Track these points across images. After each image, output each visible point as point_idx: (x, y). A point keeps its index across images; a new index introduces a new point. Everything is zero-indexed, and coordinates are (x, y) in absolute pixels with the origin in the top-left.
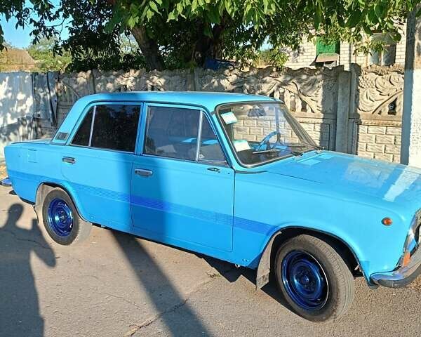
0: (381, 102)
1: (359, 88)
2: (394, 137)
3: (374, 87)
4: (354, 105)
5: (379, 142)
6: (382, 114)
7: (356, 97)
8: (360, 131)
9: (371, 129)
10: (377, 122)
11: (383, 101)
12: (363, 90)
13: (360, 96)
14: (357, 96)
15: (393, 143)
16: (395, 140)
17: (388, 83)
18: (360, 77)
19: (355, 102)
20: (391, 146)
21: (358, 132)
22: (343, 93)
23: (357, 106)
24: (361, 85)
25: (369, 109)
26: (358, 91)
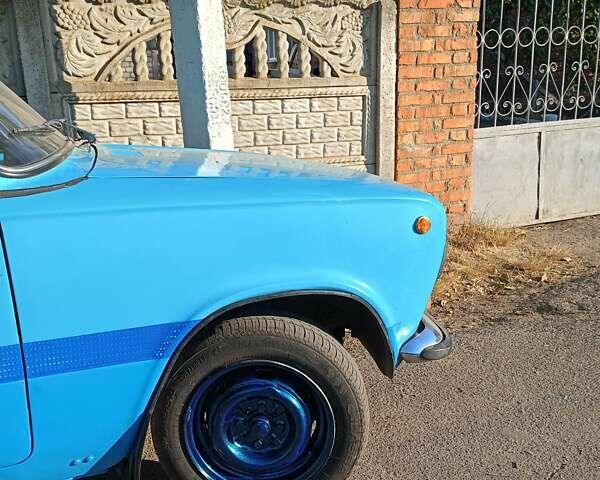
0: (106, 58)
1: (58, 29)
2: (140, 121)
3: (89, 27)
4: (54, 65)
5: (118, 133)
6: (114, 79)
7: (56, 48)
8: (78, 116)
9: (99, 110)
10: (108, 96)
11: (112, 55)
12: (69, 33)
13: (65, 47)
14: (58, 46)
15: (142, 133)
16: (145, 127)
17: (112, 21)
18: (55, 7)
19: (56, 60)
20: (139, 138)
21: (74, 118)
22: (29, 37)
23: (62, 67)
24: (61, 23)
25: (87, 71)
26: (57, 34)
